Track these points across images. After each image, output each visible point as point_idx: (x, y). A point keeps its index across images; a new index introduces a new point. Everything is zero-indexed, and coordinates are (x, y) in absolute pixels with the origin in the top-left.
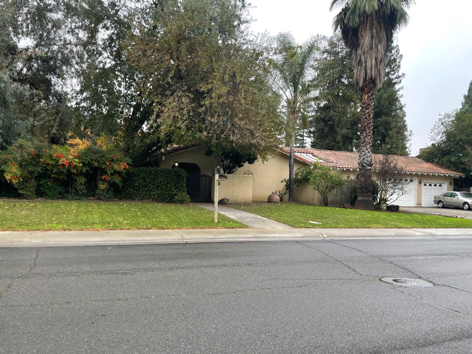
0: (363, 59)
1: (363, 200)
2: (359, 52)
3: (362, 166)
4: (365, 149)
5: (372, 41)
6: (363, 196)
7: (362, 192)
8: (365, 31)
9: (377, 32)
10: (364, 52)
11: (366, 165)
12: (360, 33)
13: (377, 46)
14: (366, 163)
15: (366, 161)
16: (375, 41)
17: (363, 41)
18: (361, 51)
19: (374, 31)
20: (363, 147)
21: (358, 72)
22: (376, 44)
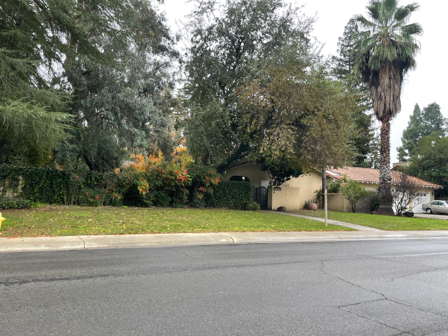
0: (383, 95)
1: (385, 208)
2: (379, 89)
3: (384, 180)
4: (386, 167)
5: (390, 81)
6: (385, 205)
7: (384, 201)
8: (384, 74)
9: (394, 75)
10: (384, 90)
11: (386, 180)
12: (380, 74)
13: (394, 86)
14: (387, 178)
15: (387, 177)
16: (393, 82)
17: (382, 81)
18: (381, 89)
19: (392, 74)
20: (384, 165)
21: (378, 105)
22: (393, 84)
